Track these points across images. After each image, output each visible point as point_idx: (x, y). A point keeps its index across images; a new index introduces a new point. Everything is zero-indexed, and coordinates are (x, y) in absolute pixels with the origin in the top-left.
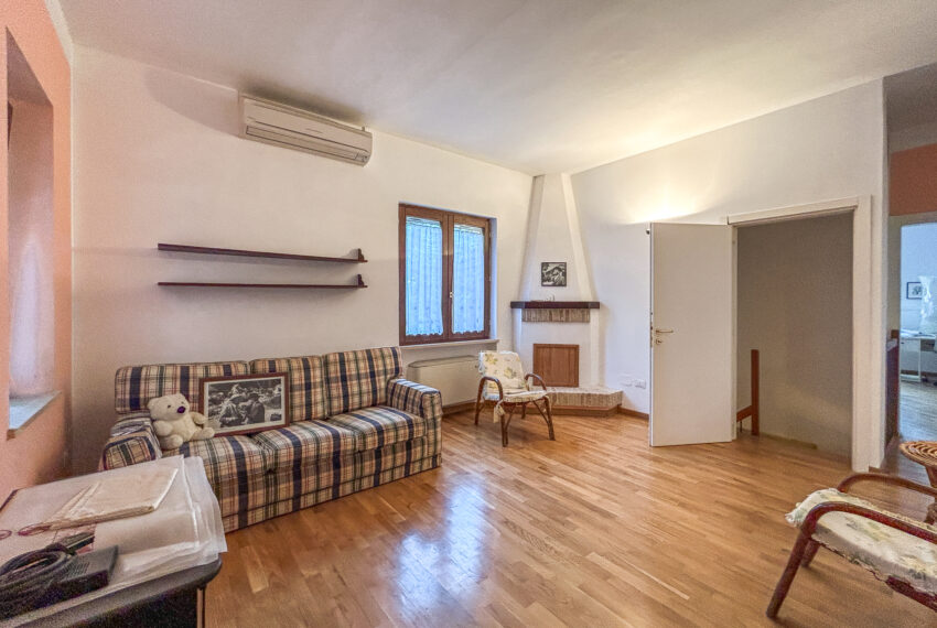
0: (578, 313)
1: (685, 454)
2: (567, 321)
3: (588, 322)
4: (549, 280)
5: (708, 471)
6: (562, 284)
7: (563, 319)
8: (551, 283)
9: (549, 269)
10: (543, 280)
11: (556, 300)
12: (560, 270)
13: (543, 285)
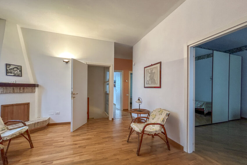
0: (30, 89)
1: (81, 130)
2: (23, 92)
3: (34, 92)
4: (11, 73)
5: (92, 132)
6: (20, 75)
7: (22, 91)
8: (13, 74)
9: (11, 67)
10: (7, 73)
11: (17, 83)
12: (18, 69)
13: (7, 75)
